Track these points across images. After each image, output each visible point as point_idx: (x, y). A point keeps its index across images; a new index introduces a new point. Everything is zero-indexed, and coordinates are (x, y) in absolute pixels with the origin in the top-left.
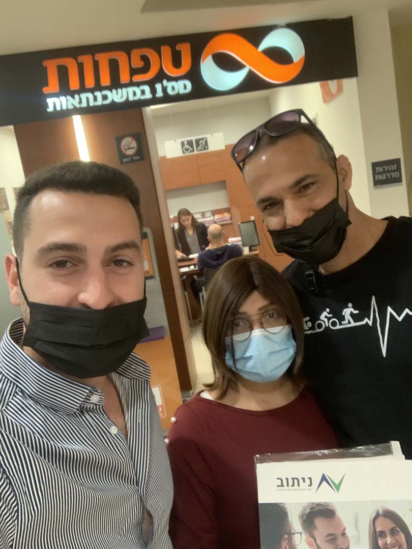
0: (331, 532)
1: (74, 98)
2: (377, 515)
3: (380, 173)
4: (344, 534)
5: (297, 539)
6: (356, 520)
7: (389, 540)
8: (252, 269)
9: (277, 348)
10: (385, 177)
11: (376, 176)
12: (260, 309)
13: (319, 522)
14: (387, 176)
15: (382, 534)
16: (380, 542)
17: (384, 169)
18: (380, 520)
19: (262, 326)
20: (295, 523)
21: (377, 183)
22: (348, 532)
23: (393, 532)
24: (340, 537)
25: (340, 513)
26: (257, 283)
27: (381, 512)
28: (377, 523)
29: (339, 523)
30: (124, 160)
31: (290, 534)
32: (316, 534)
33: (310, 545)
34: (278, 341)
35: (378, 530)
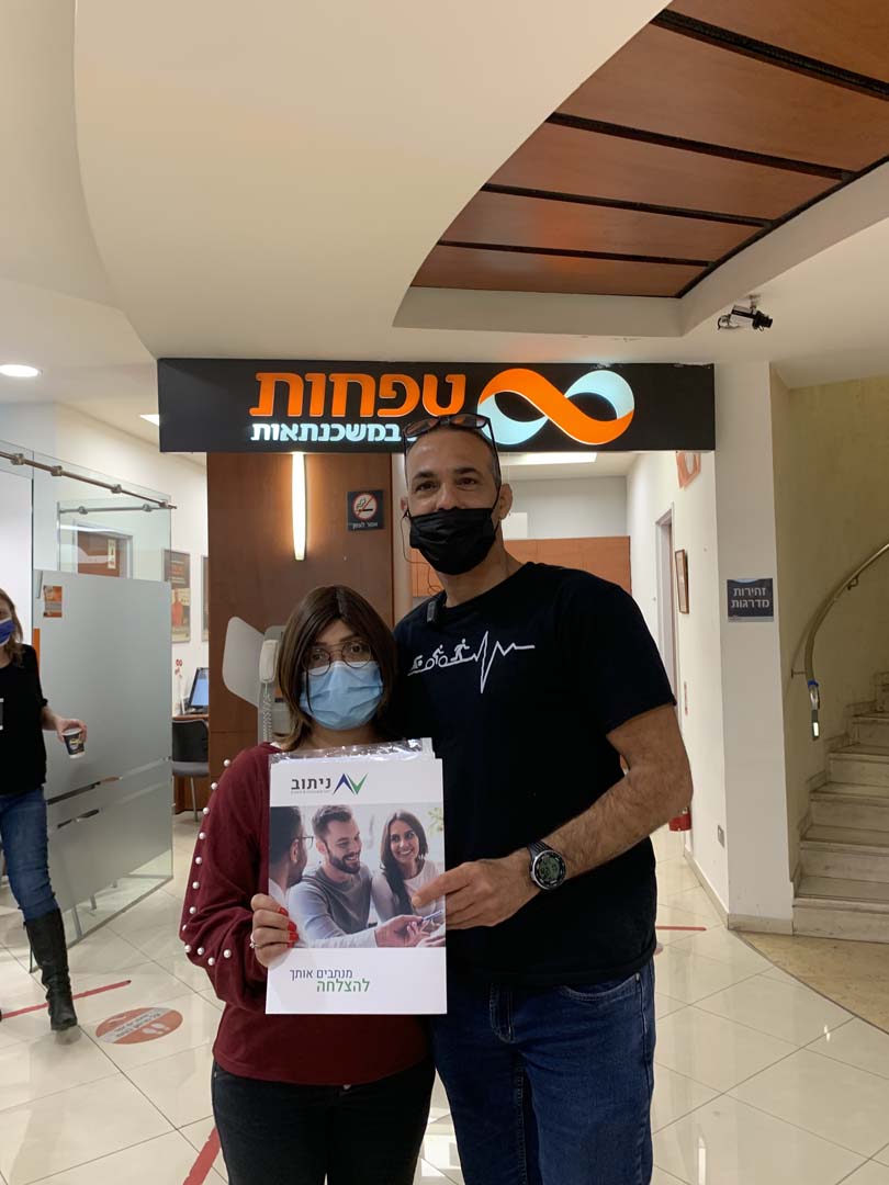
0: (344, 836)
1: (291, 428)
2: (395, 818)
3: (738, 598)
4: (357, 839)
5: (307, 843)
6: (372, 824)
7: (402, 844)
8: (338, 597)
9: (359, 685)
10: (746, 605)
11: (733, 601)
12: (343, 640)
13: (333, 826)
14: (750, 604)
15: (396, 838)
16: (393, 846)
17: (746, 592)
18: (397, 823)
19: (343, 658)
20: (308, 827)
21: (734, 613)
22: (361, 837)
23: (408, 836)
24: (352, 842)
25: (355, 817)
26: (341, 611)
27: (398, 816)
28: (393, 826)
29: (354, 828)
30: (355, 525)
31: (301, 839)
32: (328, 838)
33: (321, 849)
34: (361, 678)
35: (393, 833)
